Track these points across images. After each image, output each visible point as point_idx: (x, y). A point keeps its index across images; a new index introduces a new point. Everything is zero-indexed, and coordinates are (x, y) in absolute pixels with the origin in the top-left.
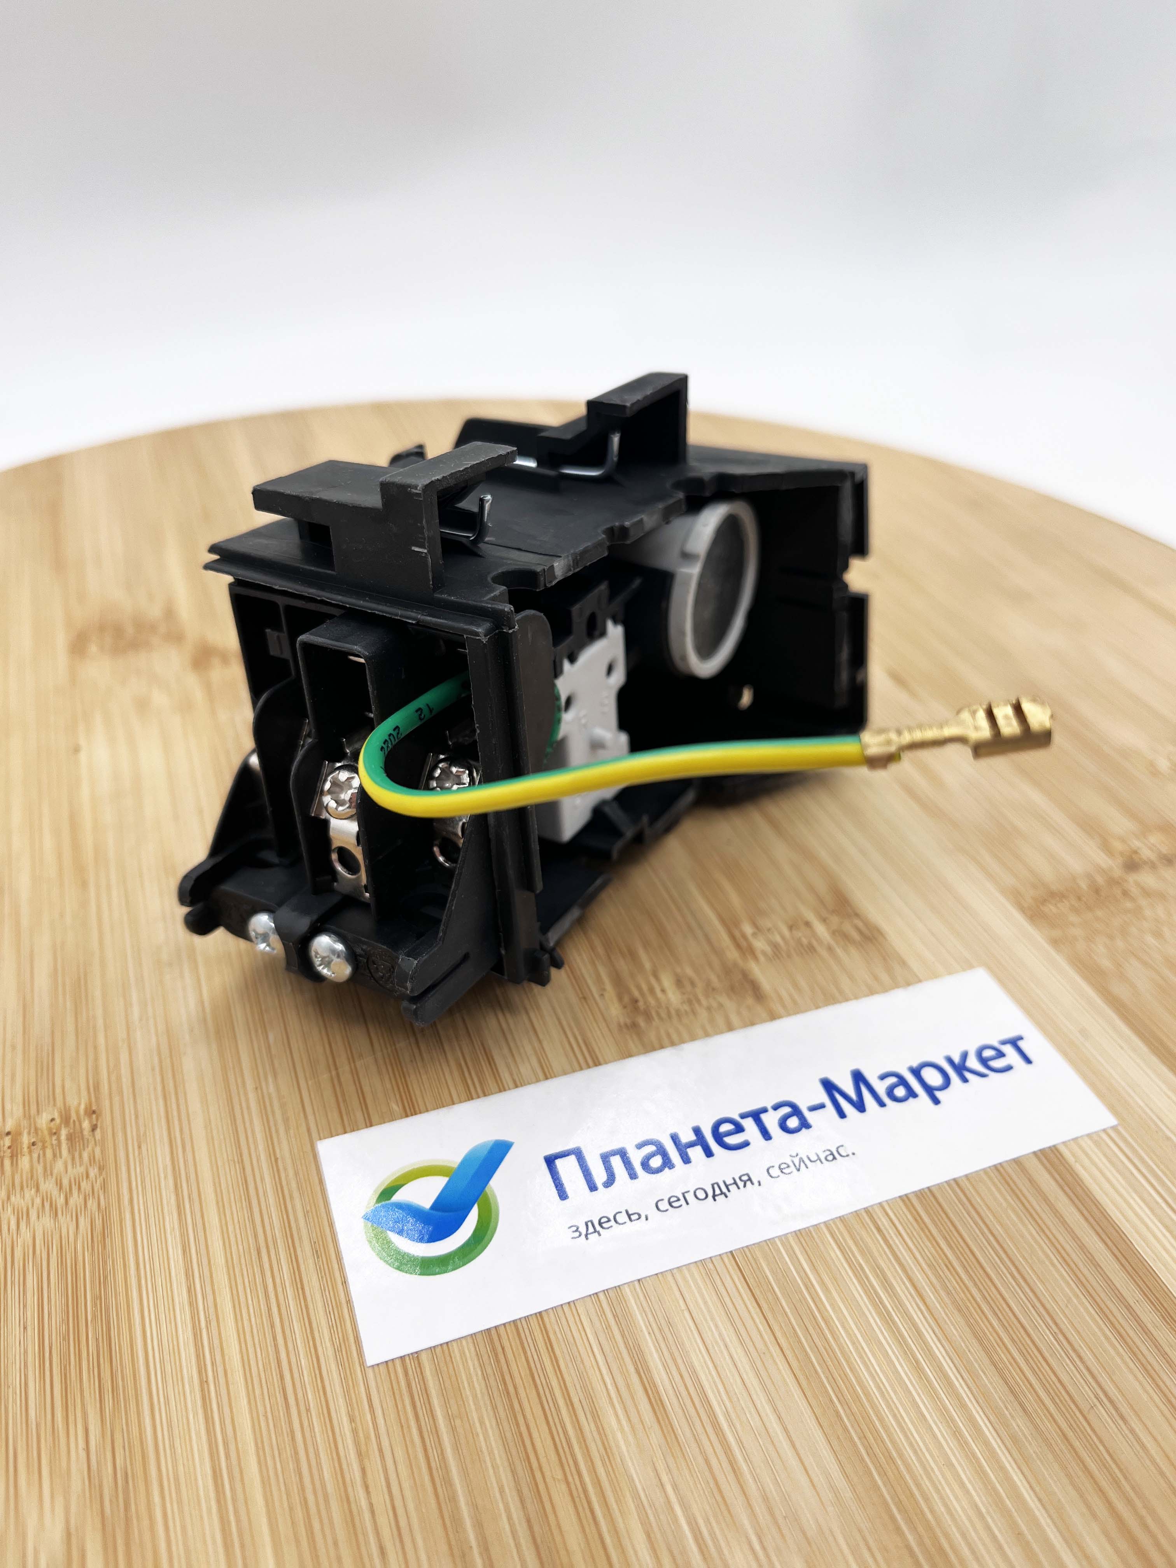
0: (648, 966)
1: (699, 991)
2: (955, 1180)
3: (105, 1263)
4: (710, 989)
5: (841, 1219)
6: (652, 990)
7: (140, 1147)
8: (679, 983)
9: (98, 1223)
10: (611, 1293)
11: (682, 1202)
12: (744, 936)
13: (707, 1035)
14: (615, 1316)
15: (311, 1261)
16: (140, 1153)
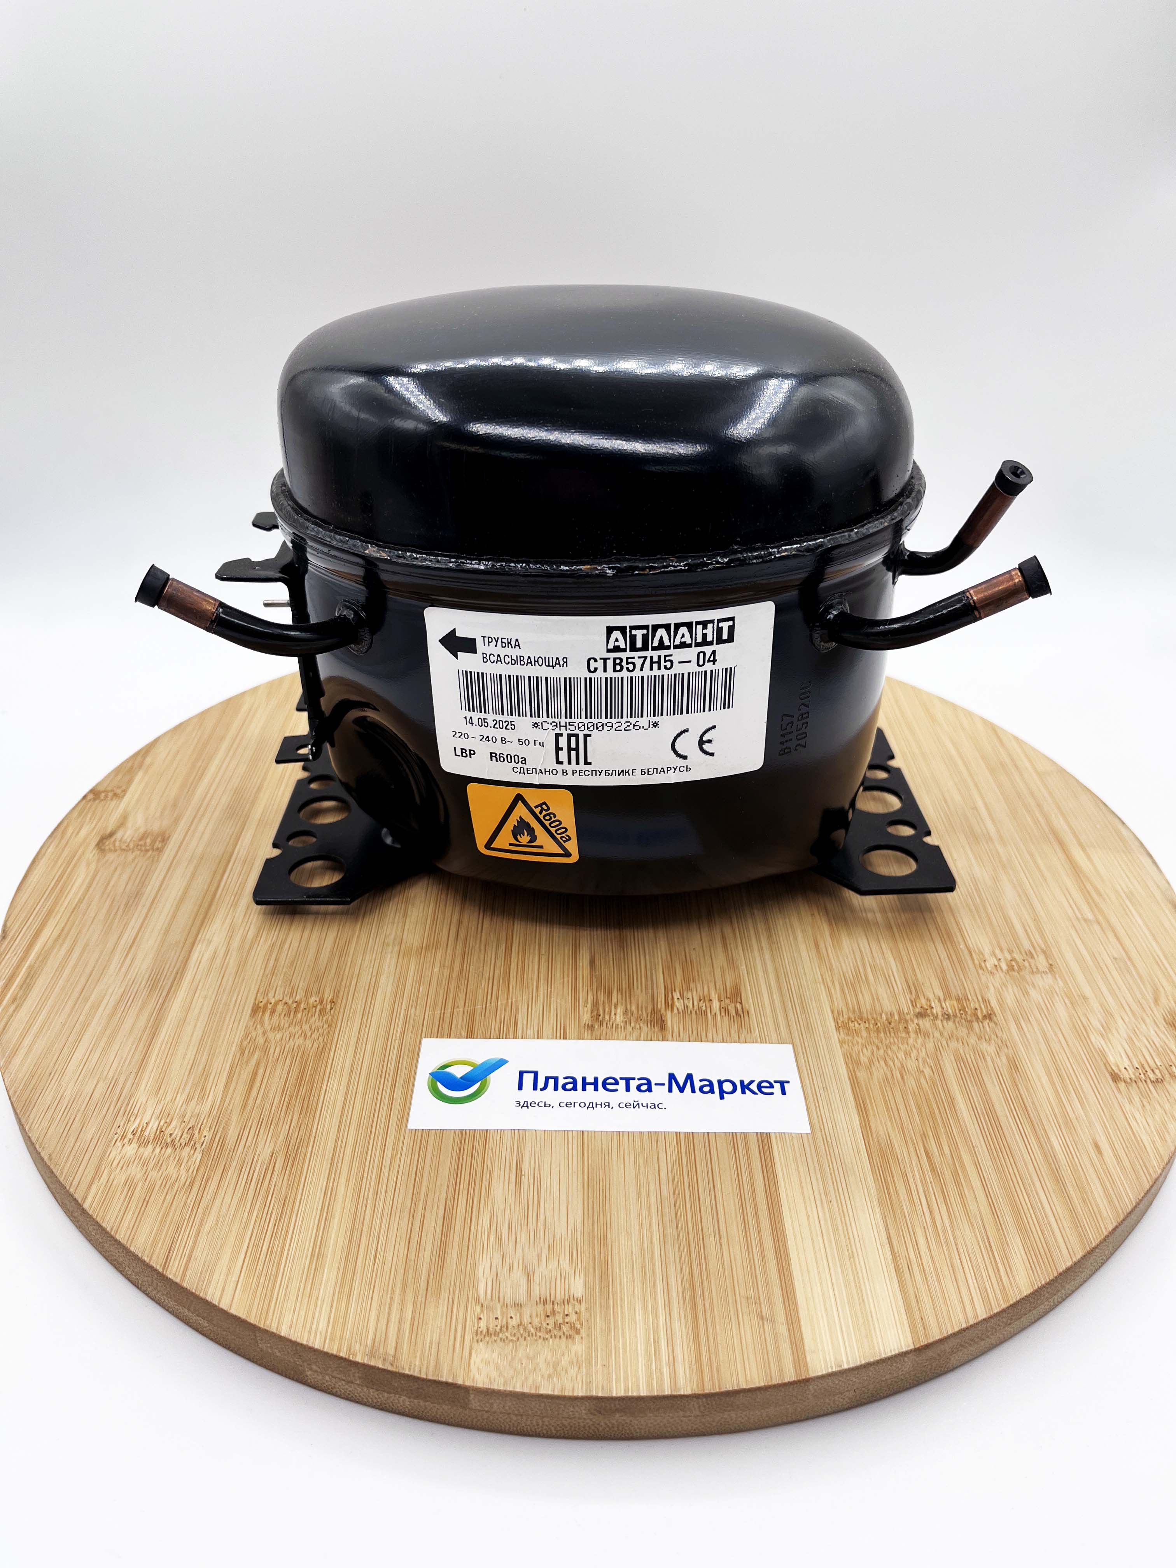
4: (639, 1019)
8: (625, 1012)
10: (521, 1132)
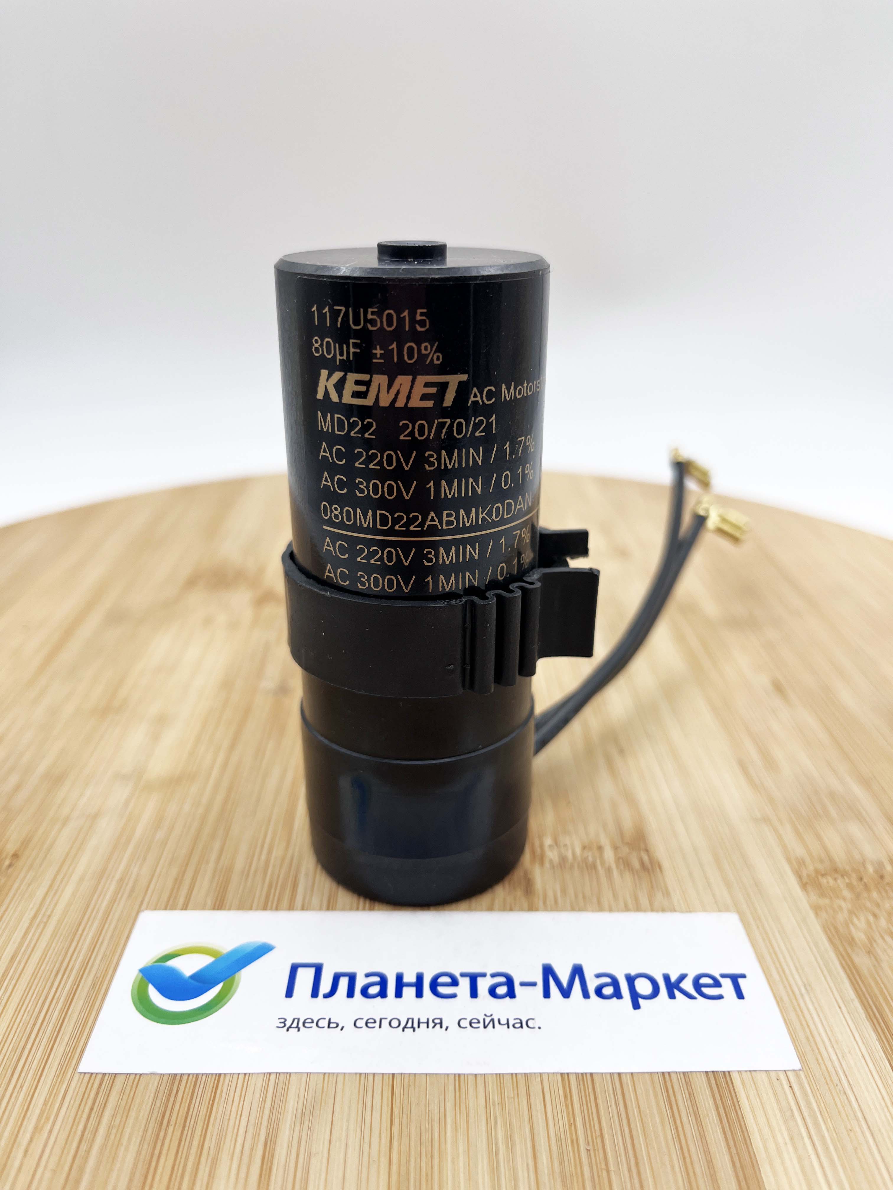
2: (619, 1074)
10: (282, 1077)
11: (377, 1024)
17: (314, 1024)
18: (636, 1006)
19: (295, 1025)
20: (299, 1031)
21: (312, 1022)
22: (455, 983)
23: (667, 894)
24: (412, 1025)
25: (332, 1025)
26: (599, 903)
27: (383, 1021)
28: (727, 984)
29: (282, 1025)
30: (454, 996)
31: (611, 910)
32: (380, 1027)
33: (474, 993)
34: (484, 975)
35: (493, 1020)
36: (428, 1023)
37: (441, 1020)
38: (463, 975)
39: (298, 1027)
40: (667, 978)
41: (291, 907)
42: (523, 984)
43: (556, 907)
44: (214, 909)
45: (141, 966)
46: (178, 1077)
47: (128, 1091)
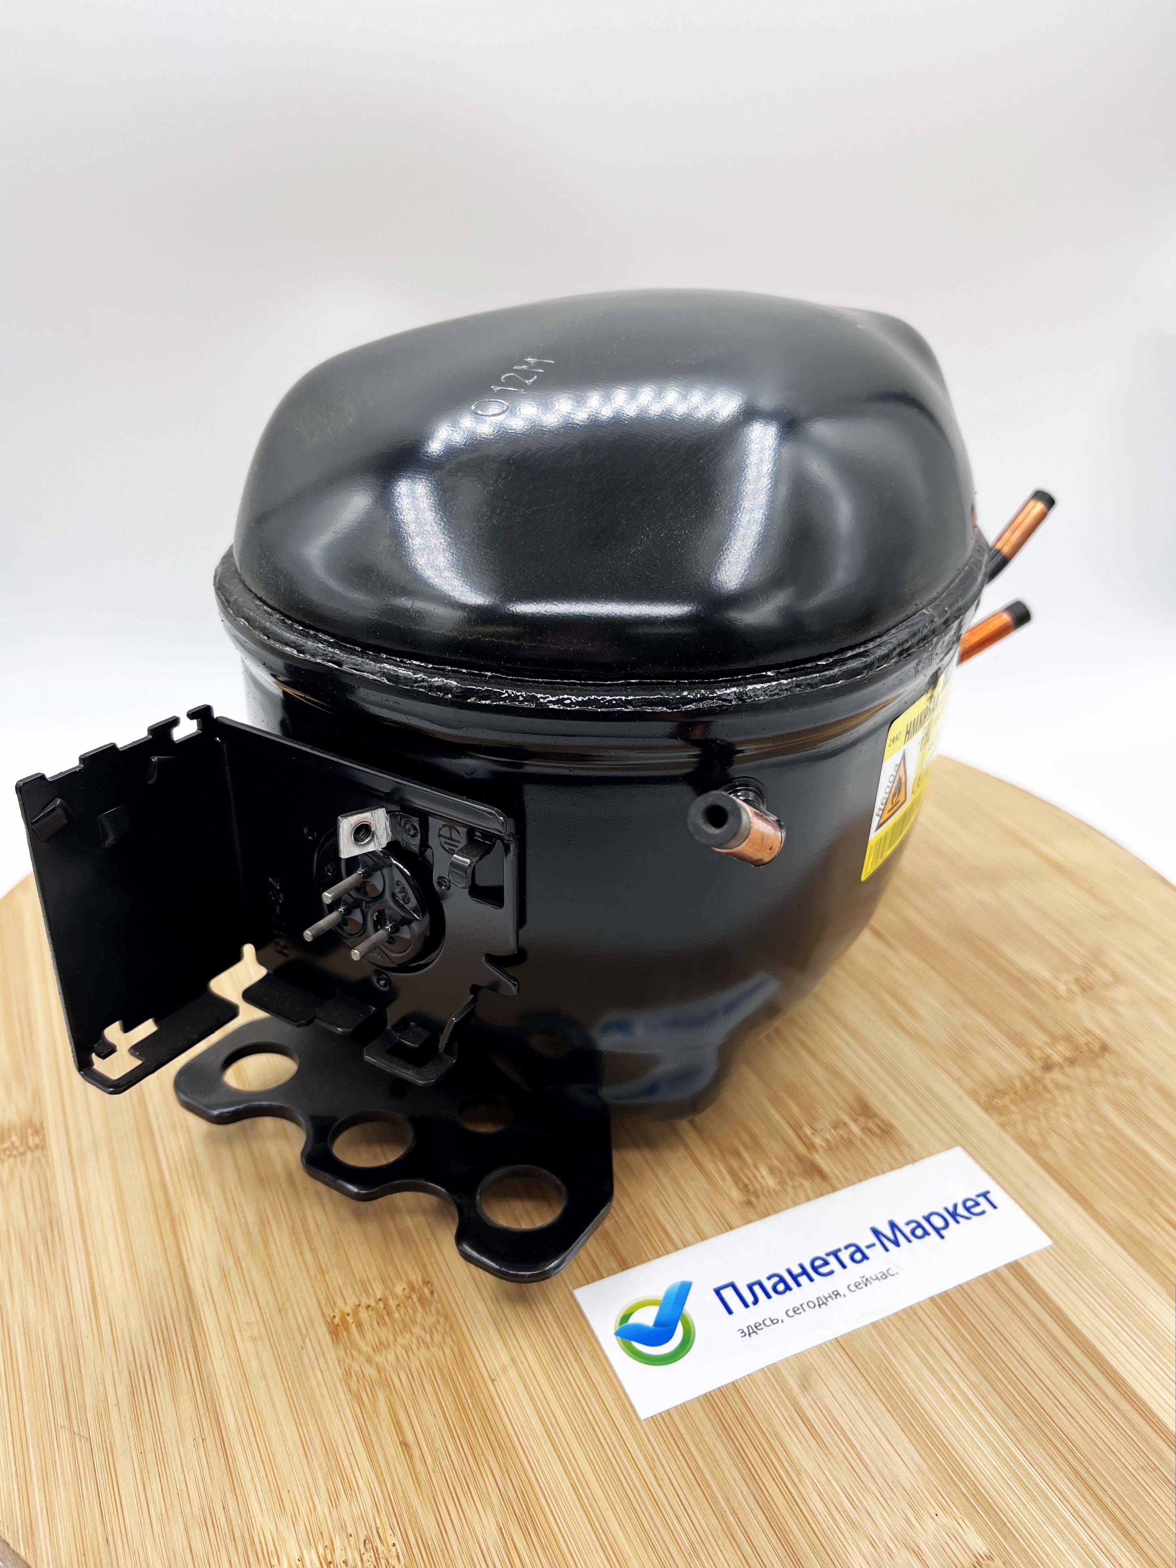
0: (749, 1160)
1: (785, 1176)
2: (960, 1286)
3: (469, 1374)
5: (897, 1314)
6: (755, 1177)
7: (465, 1302)
9: (456, 1349)
11: (801, 1310)
12: (807, 1136)
13: (795, 1204)
14: (777, 1381)
15: (591, 1362)
16: (466, 1306)
17: (763, 1326)
18: (942, 1237)
19: (751, 1331)
20: (757, 1333)
21: (760, 1325)
22: (826, 1263)
23: (910, 1147)
24: (822, 1302)
25: (775, 1321)
26: (874, 1170)
27: (803, 1306)
28: (981, 1200)
29: (743, 1334)
30: (832, 1272)
31: (884, 1172)
32: (804, 1310)
33: (844, 1267)
34: (839, 1250)
35: (867, 1280)
36: (830, 1296)
37: (836, 1291)
38: (828, 1255)
39: (754, 1332)
40: (947, 1210)
41: (677, 1249)
42: (868, 1247)
43: (849, 1183)
44: (623, 1270)
45: (613, 1332)
46: (708, 1395)
47: (685, 1418)
